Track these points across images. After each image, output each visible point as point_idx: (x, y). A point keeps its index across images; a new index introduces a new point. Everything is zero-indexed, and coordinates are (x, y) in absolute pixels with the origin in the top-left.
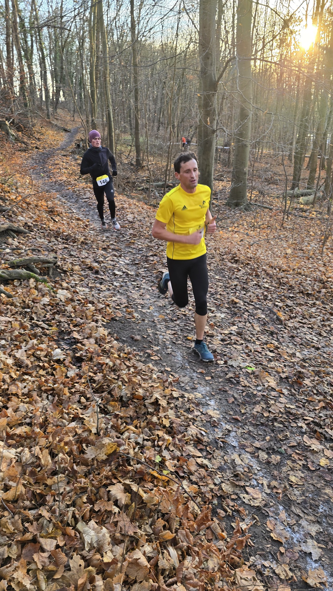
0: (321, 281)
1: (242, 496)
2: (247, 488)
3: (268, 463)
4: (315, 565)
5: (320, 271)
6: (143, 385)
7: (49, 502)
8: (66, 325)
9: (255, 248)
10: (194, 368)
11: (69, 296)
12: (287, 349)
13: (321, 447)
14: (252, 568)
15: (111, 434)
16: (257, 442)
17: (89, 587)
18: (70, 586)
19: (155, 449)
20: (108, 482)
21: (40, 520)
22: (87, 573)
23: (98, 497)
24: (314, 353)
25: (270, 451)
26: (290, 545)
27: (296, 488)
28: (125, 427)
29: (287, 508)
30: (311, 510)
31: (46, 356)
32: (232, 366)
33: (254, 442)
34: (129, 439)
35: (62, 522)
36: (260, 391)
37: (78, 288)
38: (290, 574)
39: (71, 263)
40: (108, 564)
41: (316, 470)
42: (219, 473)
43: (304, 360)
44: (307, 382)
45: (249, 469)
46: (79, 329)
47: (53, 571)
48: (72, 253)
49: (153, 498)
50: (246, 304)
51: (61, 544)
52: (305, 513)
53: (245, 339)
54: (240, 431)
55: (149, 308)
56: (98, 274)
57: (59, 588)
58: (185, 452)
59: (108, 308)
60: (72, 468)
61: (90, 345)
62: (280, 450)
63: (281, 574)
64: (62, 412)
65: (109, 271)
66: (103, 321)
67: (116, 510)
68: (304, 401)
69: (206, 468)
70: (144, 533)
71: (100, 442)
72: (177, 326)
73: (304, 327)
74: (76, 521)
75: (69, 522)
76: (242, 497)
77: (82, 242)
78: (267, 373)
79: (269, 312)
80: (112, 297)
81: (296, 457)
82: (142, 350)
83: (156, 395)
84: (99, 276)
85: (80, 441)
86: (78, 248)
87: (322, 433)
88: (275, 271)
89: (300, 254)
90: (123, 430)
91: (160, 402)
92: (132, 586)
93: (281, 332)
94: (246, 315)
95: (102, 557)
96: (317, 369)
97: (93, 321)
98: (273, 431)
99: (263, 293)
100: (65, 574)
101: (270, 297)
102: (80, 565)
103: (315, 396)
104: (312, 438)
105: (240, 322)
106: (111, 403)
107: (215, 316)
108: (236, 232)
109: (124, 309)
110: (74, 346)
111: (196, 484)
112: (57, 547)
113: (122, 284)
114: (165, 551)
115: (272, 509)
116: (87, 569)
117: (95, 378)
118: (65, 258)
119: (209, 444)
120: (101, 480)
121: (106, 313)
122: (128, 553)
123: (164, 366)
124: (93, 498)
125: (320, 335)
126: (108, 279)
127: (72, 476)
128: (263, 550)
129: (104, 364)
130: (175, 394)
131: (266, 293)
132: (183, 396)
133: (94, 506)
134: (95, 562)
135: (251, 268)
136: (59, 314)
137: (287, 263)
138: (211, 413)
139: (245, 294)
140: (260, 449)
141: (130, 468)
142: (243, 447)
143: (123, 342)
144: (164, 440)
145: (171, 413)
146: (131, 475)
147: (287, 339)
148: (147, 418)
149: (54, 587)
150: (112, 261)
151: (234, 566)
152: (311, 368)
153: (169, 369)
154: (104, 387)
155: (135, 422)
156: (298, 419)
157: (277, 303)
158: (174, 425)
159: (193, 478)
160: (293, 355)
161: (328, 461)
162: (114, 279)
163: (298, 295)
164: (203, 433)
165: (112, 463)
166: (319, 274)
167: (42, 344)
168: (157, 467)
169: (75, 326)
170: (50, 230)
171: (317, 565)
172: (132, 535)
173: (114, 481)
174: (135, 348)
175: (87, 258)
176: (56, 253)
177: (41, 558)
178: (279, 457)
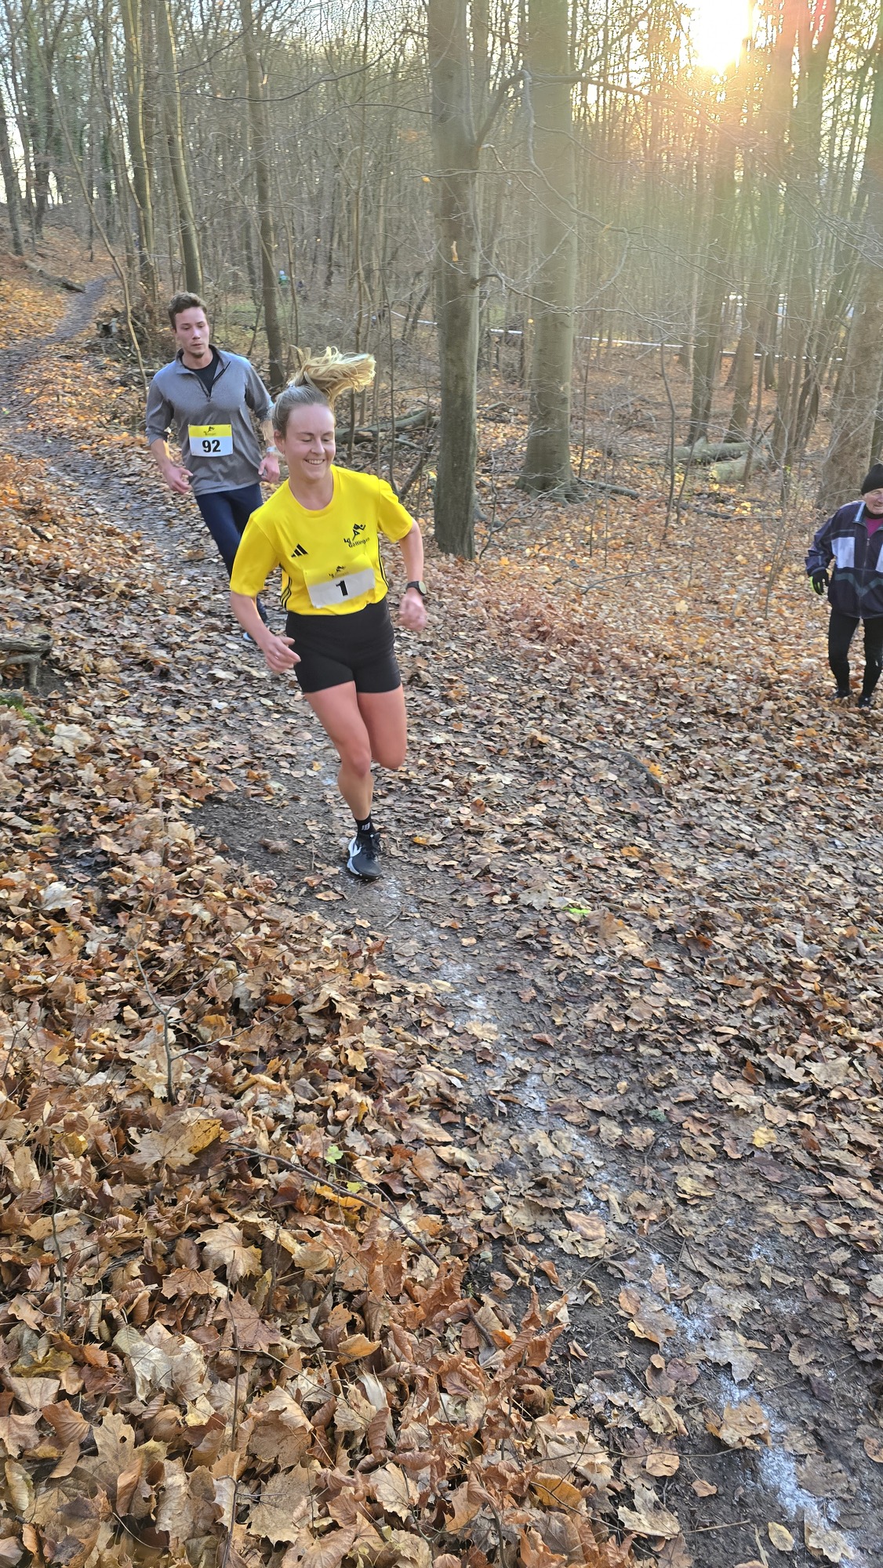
0: (762, 681)
1: (555, 1234)
2: (569, 1215)
3: (624, 1147)
4: (738, 1394)
5: (761, 655)
6: (293, 967)
7: (35, 1284)
8: (81, 819)
9: (592, 600)
10: (431, 917)
11: (88, 739)
12: (673, 858)
13: (755, 1100)
14: (582, 1411)
15: (206, 1099)
16: (594, 1098)
17: (147, 1491)
18: (93, 1493)
19: (327, 1131)
20: (201, 1221)
21: (13, 1331)
22: (143, 1456)
23: (174, 1263)
24: (742, 866)
25: (629, 1117)
26: (678, 1348)
27: (695, 1206)
28: (245, 1079)
29: (670, 1256)
30: (729, 1260)
31: (23, 903)
32: (530, 907)
33: (587, 1099)
34: (257, 1108)
35: (72, 1332)
36: (603, 967)
37: (114, 718)
38: (678, 1420)
39: (93, 652)
40: (199, 1431)
41: (744, 1158)
42: (496, 1180)
43: (716, 885)
44: (723, 938)
45: (574, 1165)
46: (116, 827)
47: (51, 1459)
48: (94, 625)
49: (319, 1254)
50: (568, 746)
51: (72, 1389)
52: (715, 1266)
53: (565, 837)
54: (551, 1071)
55: (310, 767)
56: (168, 680)
57: (66, 1501)
58: (407, 1132)
59: (196, 770)
60: (100, 1191)
61: (148, 868)
62: (652, 1113)
63: (655, 1420)
64: (70, 1049)
65: (199, 671)
66: (185, 805)
67: (222, 1291)
68: (715, 988)
69: (463, 1170)
70: (297, 1346)
71: (175, 1119)
72: (388, 812)
73: (717, 801)
74: (113, 1326)
75: (94, 1330)
76: (556, 1238)
77: (122, 594)
78: (620, 921)
79: (627, 764)
80: (207, 740)
81: (694, 1129)
82: (292, 878)
83: (330, 991)
84: (169, 684)
85: (120, 1120)
86: (109, 611)
87: (759, 1066)
88: (644, 659)
89: (710, 612)
90: (241, 1087)
91: (339, 1009)
92: (266, 1481)
93: (660, 816)
94: (567, 776)
95: (185, 1413)
96: (748, 905)
97: (156, 805)
98: (635, 1067)
99: (612, 717)
100: (81, 1465)
101: (630, 727)
102: (124, 1439)
103: (743, 973)
104: (735, 1078)
105: (552, 793)
106: (207, 1018)
107: (488, 781)
108: (544, 559)
109: (243, 772)
110: (105, 874)
111: (438, 1211)
112: (62, 1395)
113: (235, 704)
114: (352, 1387)
115: (631, 1262)
116: (143, 1447)
117: (162, 956)
118: (75, 639)
119: (470, 1109)
120: (180, 1217)
121: (192, 784)
122: (256, 1399)
123: (353, 915)
124: (160, 1266)
125: (759, 819)
126: (195, 691)
127: (99, 1210)
128: (608, 1365)
129: (187, 916)
130: (381, 988)
131: (619, 717)
132: (402, 992)
133: (160, 1285)
134: (164, 1428)
135: (582, 653)
136: (60, 790)
137: (676, 638)
138: (476, 1029)
139: (565, 722)
140: (602, 1113)
141: (257, 1181)
142: (559, 1112)
143: (239, 857)
144: (350, 1106)
145: (371, 1037)
146: (262, 1200)
147: (674, 833)
148: (305, 1052)
149: (54, 1499)
150: (205, 642)
151: (533, 1411)
152: (736, 904)
153: (366, 924)
154: (188, 977)
155: (274, 1063)
156: (698, 1032)
157: (648, 742)
158: (378, 1066)
159: (430, 1198)
160: (690, 872)
161: (773, 1134)
162: (211, 693)
163: (702, 719)
164: (455, 1081)
165: (211, 1172)
166: (758, 663)
167: (13, 870)
168: (333, 1177)
169: (104, 821)
170: (30, 563)
171: (744, 1393)
172: (266, 1351)
173: (217, 1219)
174: (272, 872)
175: (136, 635)
176: (48, 624)
177: (15, 1429)
178: (650, 1132)
